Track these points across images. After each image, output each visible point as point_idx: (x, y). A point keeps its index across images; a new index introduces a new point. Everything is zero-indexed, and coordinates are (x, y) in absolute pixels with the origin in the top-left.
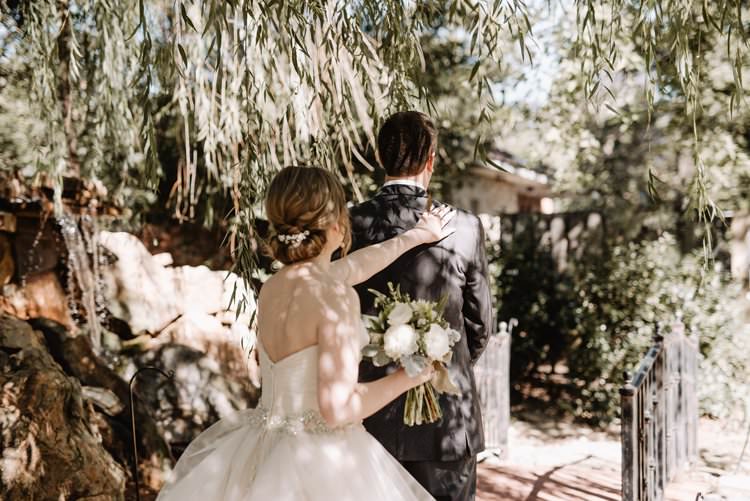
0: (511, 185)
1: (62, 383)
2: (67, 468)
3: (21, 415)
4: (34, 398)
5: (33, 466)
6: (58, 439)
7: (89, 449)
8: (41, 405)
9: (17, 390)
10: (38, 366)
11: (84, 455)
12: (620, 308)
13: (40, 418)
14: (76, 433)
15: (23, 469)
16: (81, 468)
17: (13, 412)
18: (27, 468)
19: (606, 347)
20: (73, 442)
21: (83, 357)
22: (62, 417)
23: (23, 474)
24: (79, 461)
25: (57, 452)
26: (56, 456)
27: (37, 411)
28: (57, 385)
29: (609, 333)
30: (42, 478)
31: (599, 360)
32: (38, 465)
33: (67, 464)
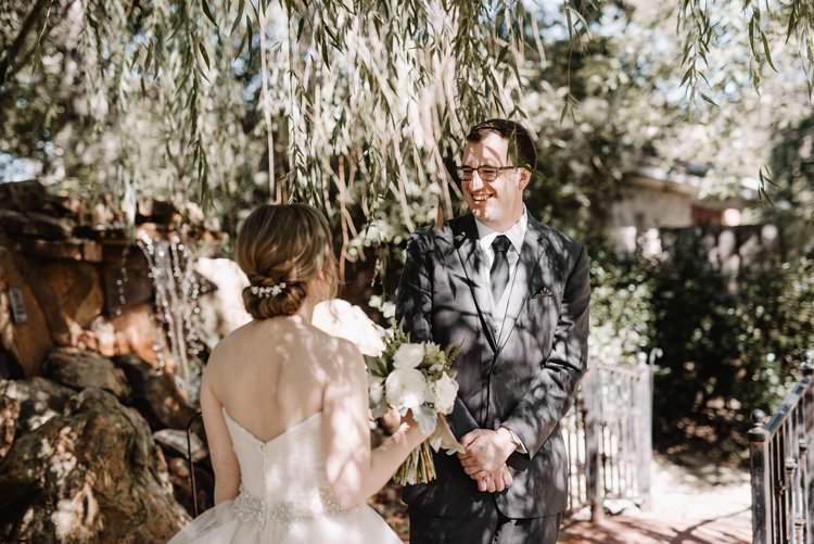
0: (684, 196)
1: (123, 427)
2: (127, 522)
3: (77, 463)
4: (92, 444)
5: (90, 519)
6: (119, 489)
7: (154, 500)
8: (100, 453)
9: (74, 436)
10: (98, 408)
11: (148, 507)
12: (792, 333)
13: (98, 466)
14: (140, 483)
15: (78, 523)
16: (143, 522)
17: (69, 460)
18: (83, 521)
19: (774, 379)
20: (135, 493)
21: (166, 396)
22: (122, 465)
23: (78, 529)
24: (142, 512)
25: (116, 504)
26: (115, 509)
27: (95, 459)
28: (117, 429)
29: (779, 363)
30: (100, 533)
31: (765, 394)
32: (96, 519)
33: (128, 518)
